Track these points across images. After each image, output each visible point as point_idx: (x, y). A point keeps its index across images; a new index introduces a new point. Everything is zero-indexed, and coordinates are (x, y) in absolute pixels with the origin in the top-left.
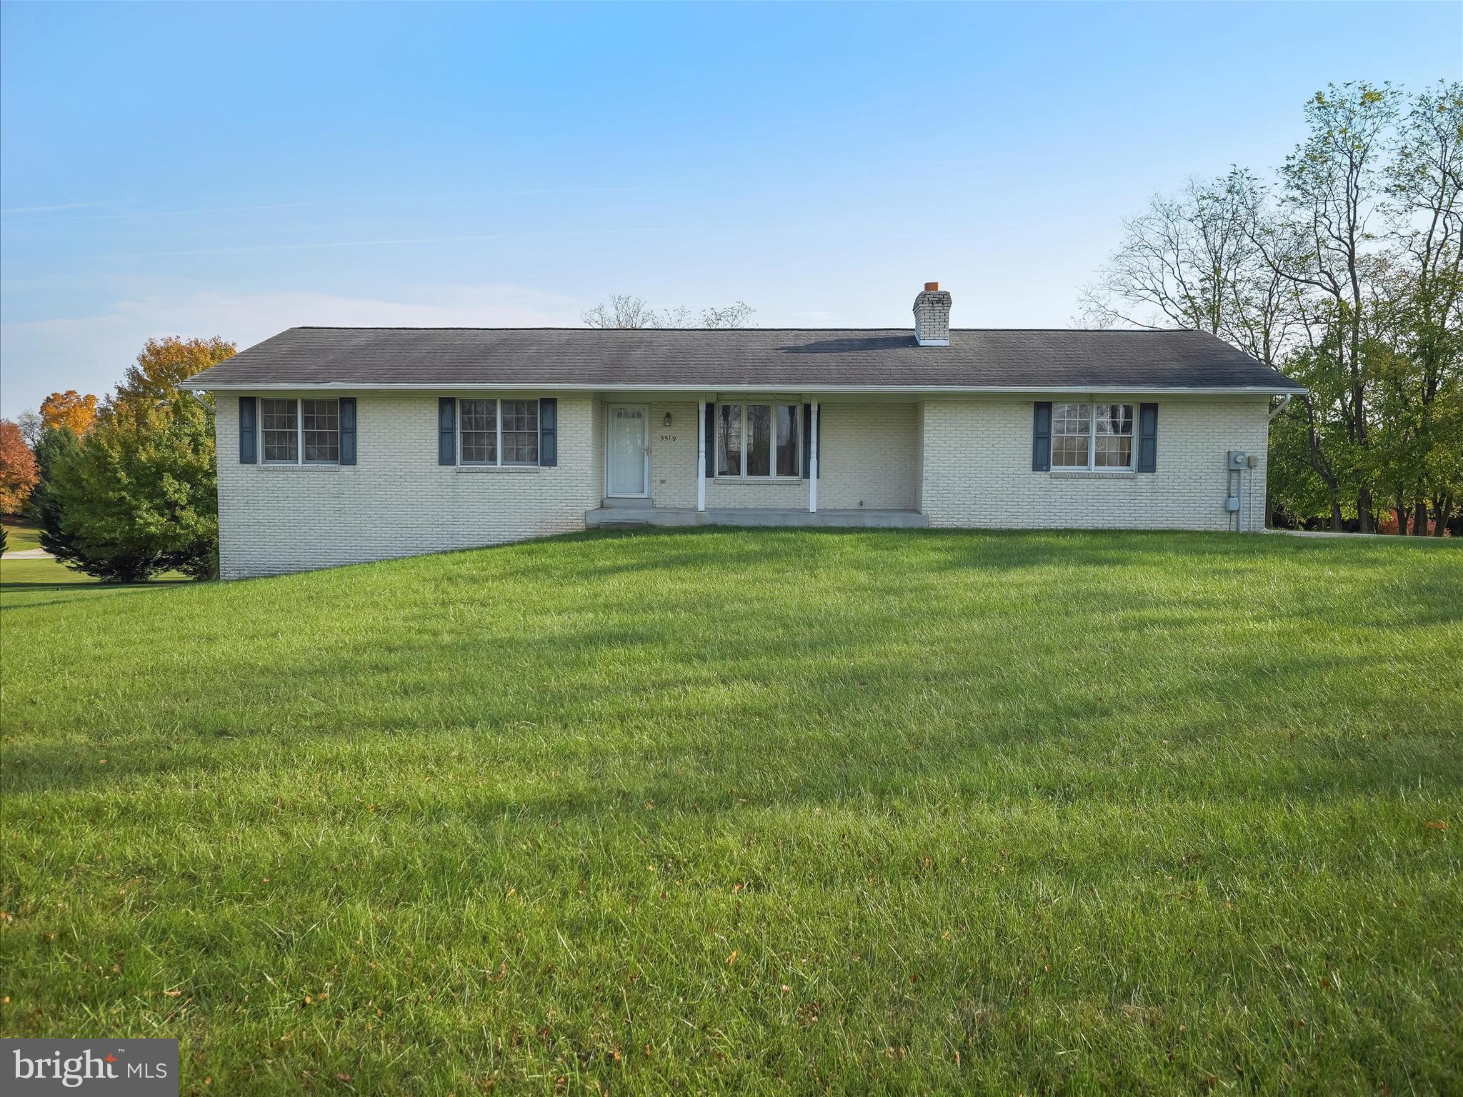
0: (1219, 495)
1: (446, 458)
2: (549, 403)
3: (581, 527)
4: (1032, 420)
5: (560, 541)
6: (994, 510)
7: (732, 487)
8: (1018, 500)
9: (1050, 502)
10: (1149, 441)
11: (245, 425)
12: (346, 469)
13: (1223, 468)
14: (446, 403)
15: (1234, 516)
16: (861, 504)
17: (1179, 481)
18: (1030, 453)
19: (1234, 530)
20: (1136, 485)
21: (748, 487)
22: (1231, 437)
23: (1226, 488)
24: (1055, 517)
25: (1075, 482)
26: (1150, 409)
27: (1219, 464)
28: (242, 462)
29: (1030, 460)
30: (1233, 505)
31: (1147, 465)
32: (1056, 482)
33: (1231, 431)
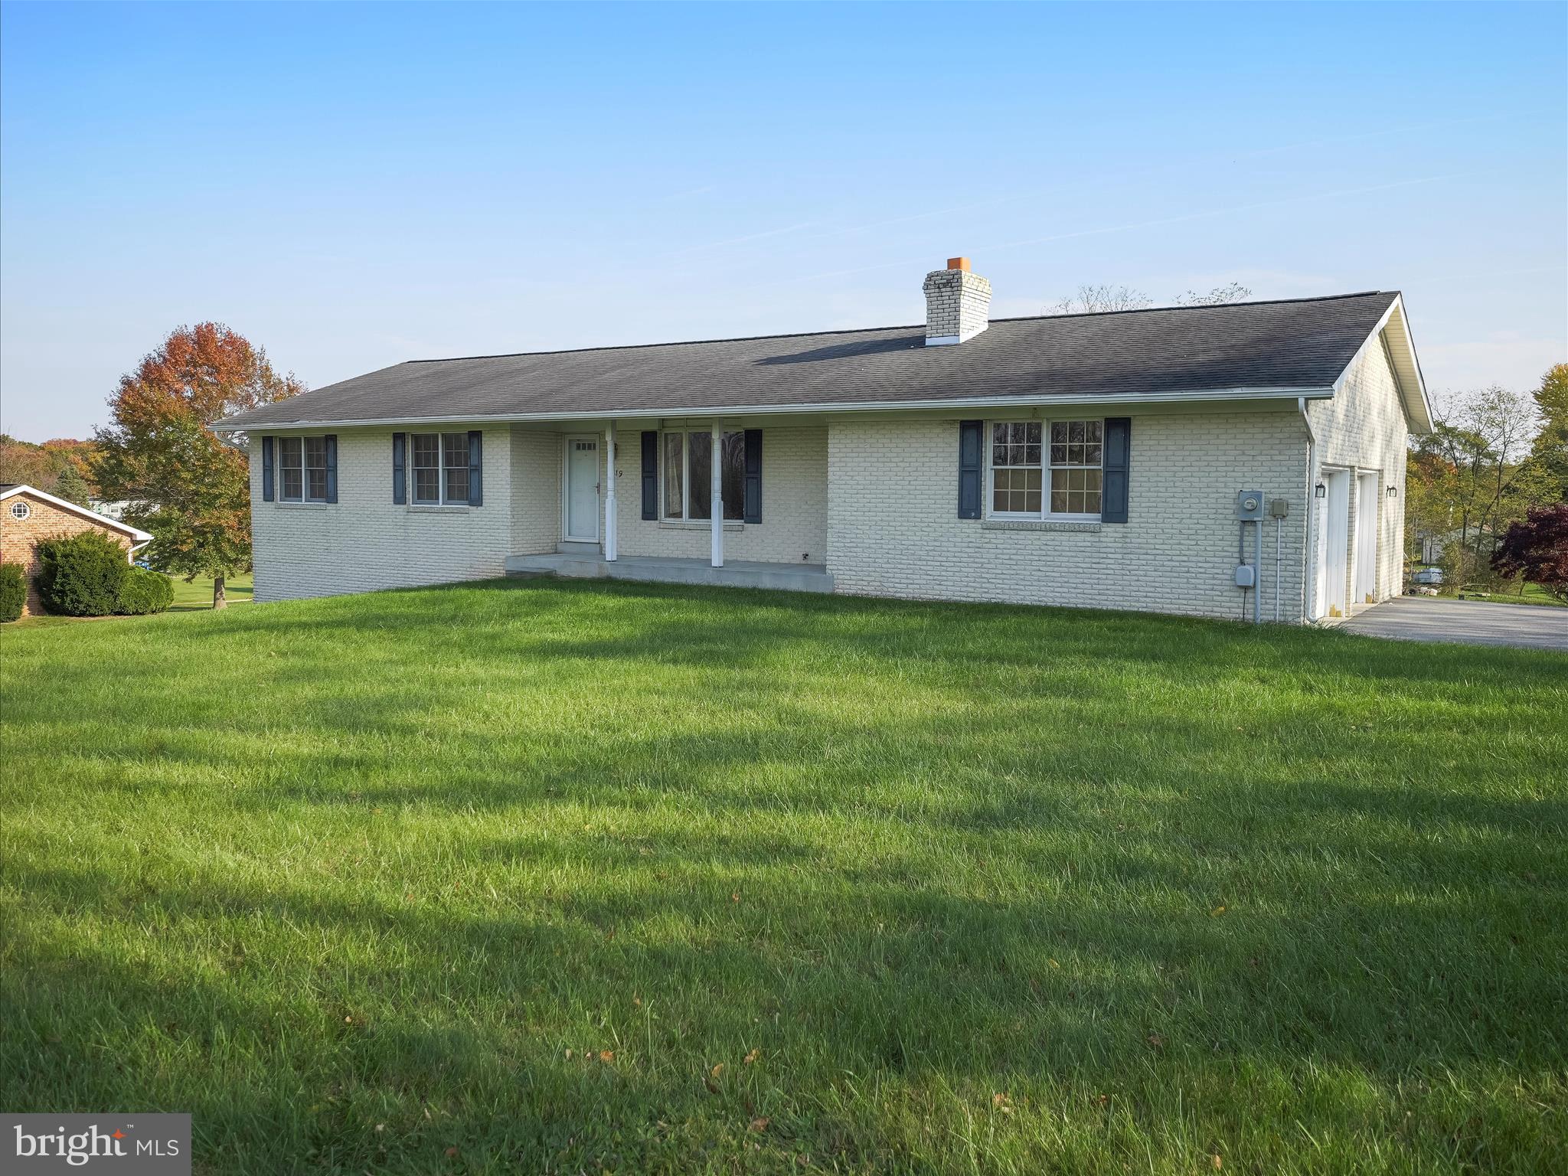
0: (1225, 560)
1: (399, 498)
2: (475, 435)
3: (501, 573)
4: (957, 445)
5: (482, 587)
6: (910, 571)
7: (675, 532)
8: (940, 559)
9: (982, 563)
10: (1118, 475)
11: (267, 464)
12: (330, 506)
13: (1233, 517)
14: (399, 437)
15: (1250, 594)
16: (806, 556)
17: (1163, 536)
18: (955, 493)
19: (1251, 617)
20: (1100, 541)
21: (689, 533)
22: (1245, 469)
23: (1237, 549)
24: (987, 585)
25: (1014, 535)
26: (1119, 425)
27: (1226, 511)
28: (265, 500)
29: (955, 503)
30: (1247, 575)
31: (1115, 510)
32: (990, 535)
33: (1245, 458)
